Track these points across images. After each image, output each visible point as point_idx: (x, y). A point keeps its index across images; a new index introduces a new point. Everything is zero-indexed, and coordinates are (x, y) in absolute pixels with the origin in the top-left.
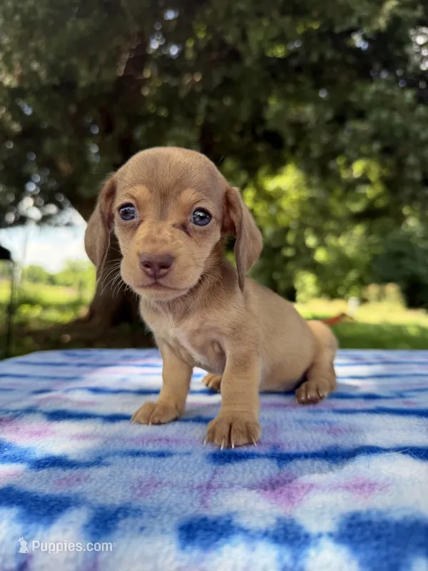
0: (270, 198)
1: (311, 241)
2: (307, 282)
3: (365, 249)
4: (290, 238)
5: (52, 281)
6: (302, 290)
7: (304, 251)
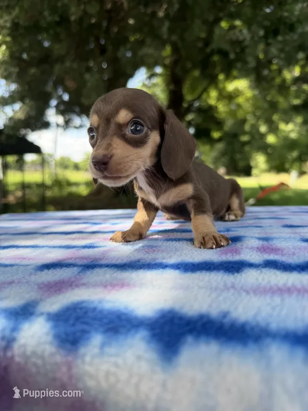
0: (230, 97)
1: (263, 129)
2: (260, 160)
4: (247, 127)
5: (76, 167)
6: (256, 167)
7: (257, 136)
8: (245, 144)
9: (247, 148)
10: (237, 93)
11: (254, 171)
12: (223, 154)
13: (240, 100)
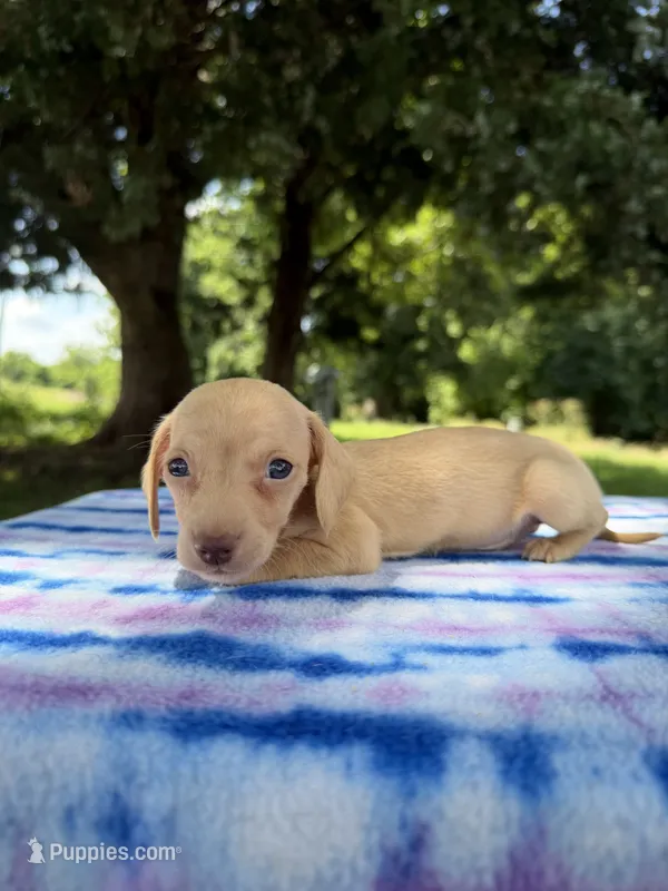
2: (444, 391)
3: (535, 342)
4: (422, 323)
5: (44, 378)
6: (438, 404)
7: (443, 343)
8: (419, 356)
9: (422, 365)
10: (409, 251)
11: (434, 413)
12: (375, 374)
13: (417, 267)
